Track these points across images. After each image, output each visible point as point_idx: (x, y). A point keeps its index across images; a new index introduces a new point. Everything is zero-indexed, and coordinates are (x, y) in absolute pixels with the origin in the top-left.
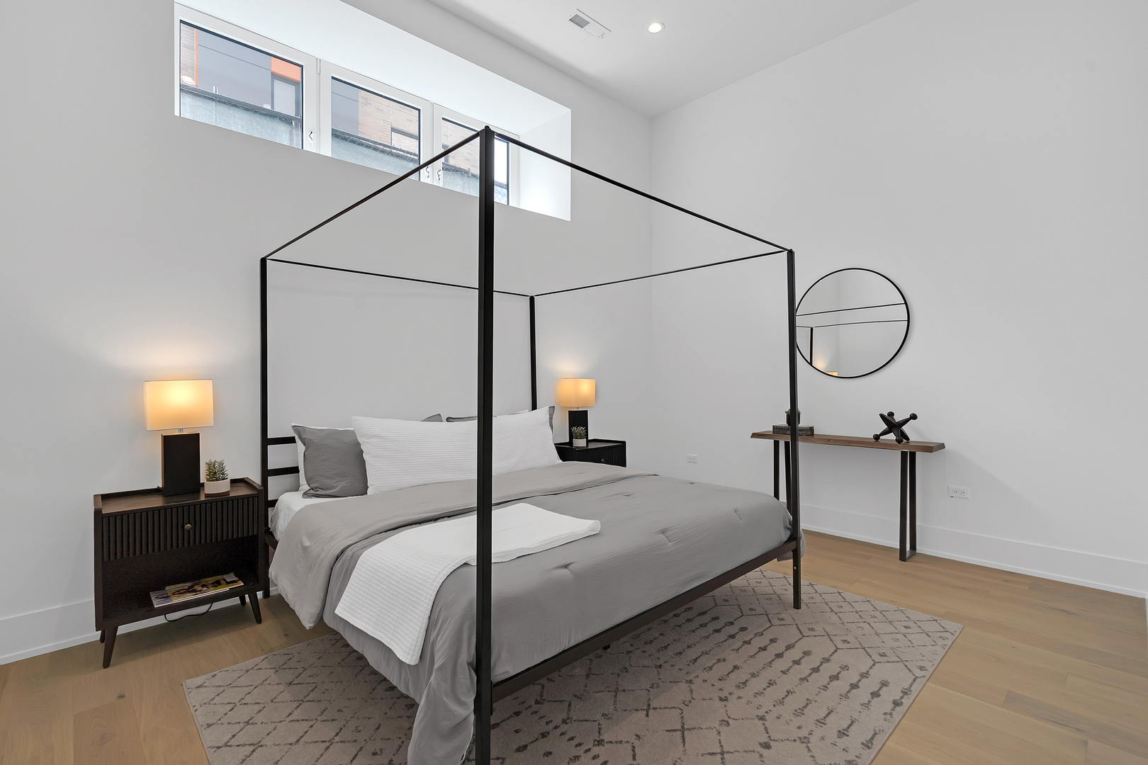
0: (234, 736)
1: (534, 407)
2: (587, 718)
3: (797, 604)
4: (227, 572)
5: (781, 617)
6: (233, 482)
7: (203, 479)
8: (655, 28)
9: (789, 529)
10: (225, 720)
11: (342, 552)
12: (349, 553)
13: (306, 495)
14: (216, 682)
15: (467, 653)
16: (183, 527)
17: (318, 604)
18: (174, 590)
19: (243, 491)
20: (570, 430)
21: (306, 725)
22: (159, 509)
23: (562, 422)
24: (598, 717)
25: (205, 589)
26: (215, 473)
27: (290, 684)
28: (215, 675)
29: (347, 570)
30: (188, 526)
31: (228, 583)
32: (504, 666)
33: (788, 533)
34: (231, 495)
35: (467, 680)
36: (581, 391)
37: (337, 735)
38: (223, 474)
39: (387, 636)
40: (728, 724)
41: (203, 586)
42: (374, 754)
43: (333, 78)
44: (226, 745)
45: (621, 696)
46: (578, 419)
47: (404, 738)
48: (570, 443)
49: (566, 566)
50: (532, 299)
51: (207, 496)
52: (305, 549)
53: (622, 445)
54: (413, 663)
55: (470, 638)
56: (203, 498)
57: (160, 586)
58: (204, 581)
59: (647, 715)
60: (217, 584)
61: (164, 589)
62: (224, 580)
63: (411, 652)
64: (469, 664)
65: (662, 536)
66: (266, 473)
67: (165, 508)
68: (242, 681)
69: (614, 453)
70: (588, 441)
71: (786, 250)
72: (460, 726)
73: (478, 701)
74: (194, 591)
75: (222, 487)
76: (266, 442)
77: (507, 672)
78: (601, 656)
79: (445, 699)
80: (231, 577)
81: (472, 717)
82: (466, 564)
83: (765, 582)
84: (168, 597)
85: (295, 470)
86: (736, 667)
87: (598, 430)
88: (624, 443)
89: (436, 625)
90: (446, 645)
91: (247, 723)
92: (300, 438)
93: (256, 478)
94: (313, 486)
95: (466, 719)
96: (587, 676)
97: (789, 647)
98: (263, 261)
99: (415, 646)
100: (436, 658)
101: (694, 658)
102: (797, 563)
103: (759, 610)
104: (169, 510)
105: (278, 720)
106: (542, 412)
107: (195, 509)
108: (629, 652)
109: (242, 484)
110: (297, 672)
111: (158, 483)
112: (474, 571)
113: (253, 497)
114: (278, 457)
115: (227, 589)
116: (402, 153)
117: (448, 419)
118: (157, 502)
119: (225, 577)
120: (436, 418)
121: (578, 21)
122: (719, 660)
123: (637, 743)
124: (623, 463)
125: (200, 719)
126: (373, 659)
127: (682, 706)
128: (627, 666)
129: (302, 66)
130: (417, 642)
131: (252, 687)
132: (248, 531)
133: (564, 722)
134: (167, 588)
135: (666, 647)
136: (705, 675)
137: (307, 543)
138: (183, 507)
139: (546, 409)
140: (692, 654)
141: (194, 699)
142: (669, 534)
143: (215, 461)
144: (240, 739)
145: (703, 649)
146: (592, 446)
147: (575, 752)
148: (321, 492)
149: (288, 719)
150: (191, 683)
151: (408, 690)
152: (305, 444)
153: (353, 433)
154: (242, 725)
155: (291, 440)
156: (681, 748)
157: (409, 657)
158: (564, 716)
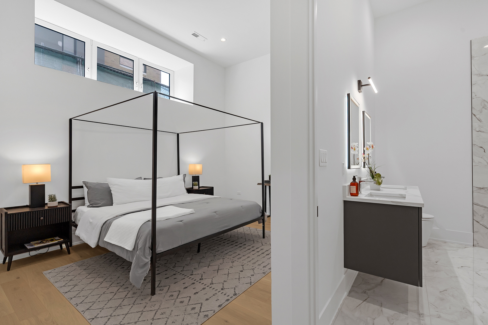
0: (66, 284)
1: (179, 174)
2: (189, 269)
3: (264, 237)
4: (56, 237)
5: (257, 241)
6: (59, 202)
7: (47, 201)
8: (223, 40)
9: (261, 213)
10: (62, 280)
11: (106, 222)
12: (108, 222)
13: (88, 206)
14: (55, 271)
15: (149, 244)
16: (40, 218)
17: (97, 240)
18: (35, 243)
19: (62, 206)
20: (192, 183)
21: (93, 279)
22: (28, 212)
23: (189, 180)
24: (193, 269)
25: (47, 242)
26: (52, 199)
27: (85, 269)
28: (55, 269)
29: (108, 227)
30: (42, 218)
31: (57, 240)
32: (160, 249)
33: (261, 214)
34: (58, 207)
35: (148, 252)
36: (197, 169)
37: (104, 280)
38: (55, 199)
39: (123, 244)
40: (232, 267)
41: (46, 241)
42: (118, 283)
43: (97, 47)
44: (64, 286)
45: (201, 264)
46: (196, 179)
47: (128, 279)
48: (193, 188)
49: (181, 221)
50: (178, 134)
51: (48, 207)
52: (91, 223)
53: (212, 189)
54: (131, 250)
55: (149, 240)
56: (46, 208)
57: (28, 242)
58: (46, 240)
59: (208, 267)
60: (52, 240)
61: (30, 243)
62: (55, 239)
63: (131, 247)
64: (149, 248)
65: (215, 213)
66: (71, 199)
67: (30, 212)
68: (66, 270)
69: (209, 191)
70: (199, 187)
71: (259, 122)
72: (146, 264)
73: (152, 258)
74: (43, 243)
75: (55, 204)
76: (71, 188)
77: (161, 250)
78: (196, 255)
79: (141, 257)
80: (57, 238)
81: (150, 262)
82: (149, 221)
83: (256, 232)
84: (32, 245)
85: (83, 198)
86: (239, 254)
87: (203, 183)
88: (213, 187)
89: (139, 238)
90: (142, 242)
91: (71, 280)
92: (86, 186)
93: (67, 201)
94: (91, 203)
95: (148, 262)
96: (191, 260)
97: (257, 248)
98: (70, 120)
99: (132, 245)
100: (139, 247)
101: (227, 253)
102: (264, 224)
103: (251, 239)
104: (32, 213)
105: (82, 279)
106: (181, 176)
107: (44, 212)
108: (206, 253)
109: (61, 203)
110: (87, 266)
111: (28, 203)
112: (151, 223)
113: (68, 208)
114: (76, 193)
115: (57, 242)
116: (126, 73)
117: (144, 179)
118: (27, 210)
119: (55, 238)
120: (140, 178)
121: (195, 35)
122: (234, 253)
123: (203, 274)
124: (212, 194)
125: (52, 280)
126: (117, 252)
127: (219, 265)
128: (204, 256)
129: (85, 42)
130: (133, 244)
131: (70, 272)
132: (66, 220)
133: (181, 271)
134: (31, 242)
135: (218, 251)
136: (229, 257)
137: (91, 221)
138: (40, 211)
139: (182, 175)
140: (226, 252)
141: (48, 276)
142: (217, 213)
143: (52, 195)
144: (69, 284)
145: (230, 251)
146: (200, 189)
147: (183, 277)
148: (94, 205)
149: (86, 278)
150: (45, 272)
151: (129, 259)
152: (88, 188)
153: (107, 184)
154: (69, 281)
155: (82, 187)
156: (217, 274)
157: (130, 248)
158: (182, 270)
